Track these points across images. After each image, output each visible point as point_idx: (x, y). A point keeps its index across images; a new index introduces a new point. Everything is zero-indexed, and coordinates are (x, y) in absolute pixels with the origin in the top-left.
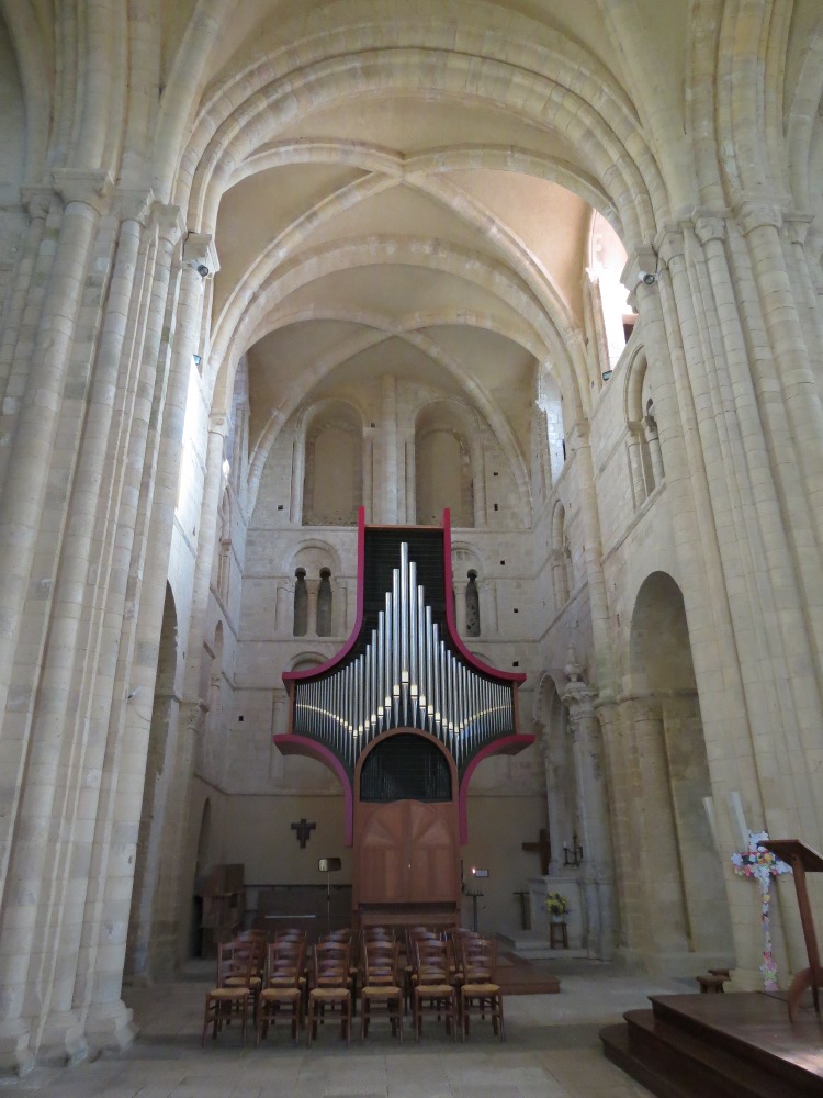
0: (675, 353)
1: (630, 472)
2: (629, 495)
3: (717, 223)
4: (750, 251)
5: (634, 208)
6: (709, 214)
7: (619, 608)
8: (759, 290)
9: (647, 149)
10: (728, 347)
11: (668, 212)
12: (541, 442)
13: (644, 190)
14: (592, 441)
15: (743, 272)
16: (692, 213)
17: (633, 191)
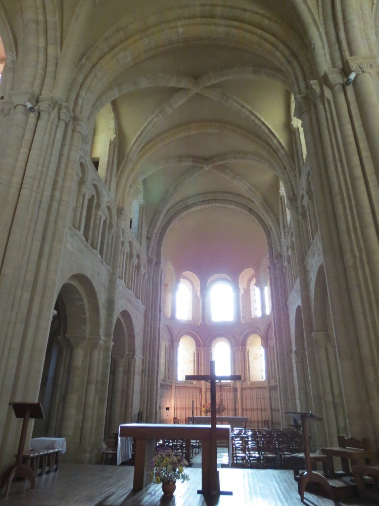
3: (68, 116)
8: (69, 155)
9: (56, 59)
10: (50, 167)
11: (52, 92)
13: (45, 72)
16: (64, 104)
17: (40, 66)
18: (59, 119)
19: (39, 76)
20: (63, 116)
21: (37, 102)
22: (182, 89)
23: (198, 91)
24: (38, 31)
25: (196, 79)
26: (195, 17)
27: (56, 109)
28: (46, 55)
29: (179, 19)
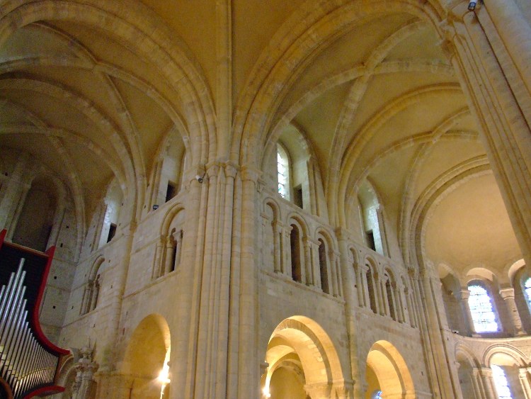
0: (202, 219)
1: (155, 259)
2: (150, 269)
3: (234, 170)
4: (243, 188)
5: (201, 145)
6: (232, 165)
7: (126, 325)
8: (242, 206)
9: (214, 124)
10: (225, 226)
11: (216, 155)
12: (99, 220)
13: (208, 140)
14: (136, 235)
15: (238, 196)
16: (227, 162)
17: (203, 138)
18: (226, 177)
19: (203, 147)
20: (229, 173)
21: (206, 170)
22: (355, 80)
23: (372, 73)
24: (195, 110)
25: (363, 63)
26: (321, 17)
27: (221, 168)
28: (206, 125)
29: (308, 29)
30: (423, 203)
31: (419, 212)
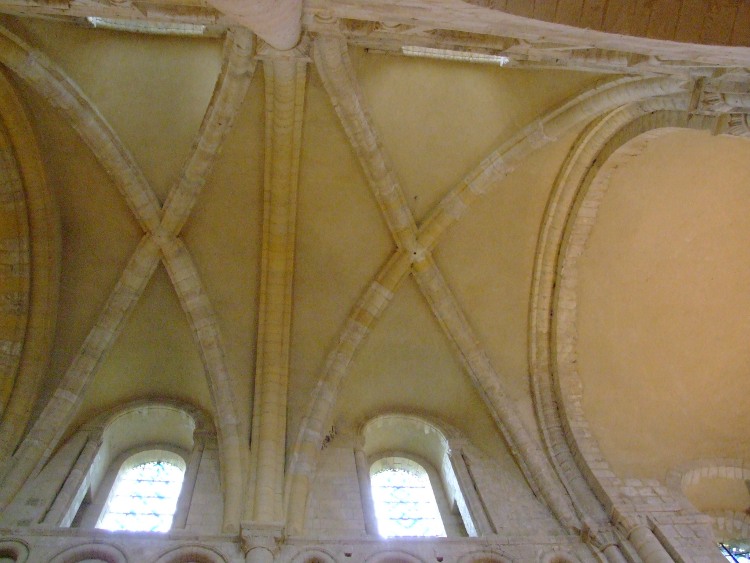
22: (160, 265)
30: (542, 380)
31: (548, 400)
